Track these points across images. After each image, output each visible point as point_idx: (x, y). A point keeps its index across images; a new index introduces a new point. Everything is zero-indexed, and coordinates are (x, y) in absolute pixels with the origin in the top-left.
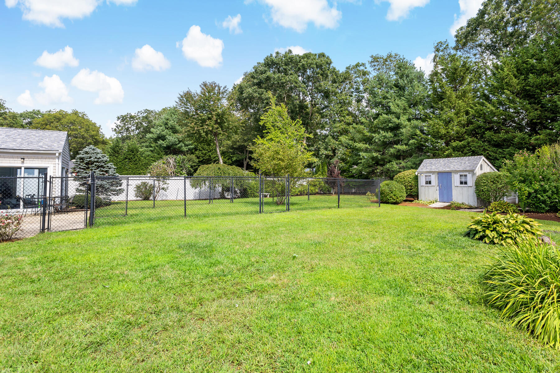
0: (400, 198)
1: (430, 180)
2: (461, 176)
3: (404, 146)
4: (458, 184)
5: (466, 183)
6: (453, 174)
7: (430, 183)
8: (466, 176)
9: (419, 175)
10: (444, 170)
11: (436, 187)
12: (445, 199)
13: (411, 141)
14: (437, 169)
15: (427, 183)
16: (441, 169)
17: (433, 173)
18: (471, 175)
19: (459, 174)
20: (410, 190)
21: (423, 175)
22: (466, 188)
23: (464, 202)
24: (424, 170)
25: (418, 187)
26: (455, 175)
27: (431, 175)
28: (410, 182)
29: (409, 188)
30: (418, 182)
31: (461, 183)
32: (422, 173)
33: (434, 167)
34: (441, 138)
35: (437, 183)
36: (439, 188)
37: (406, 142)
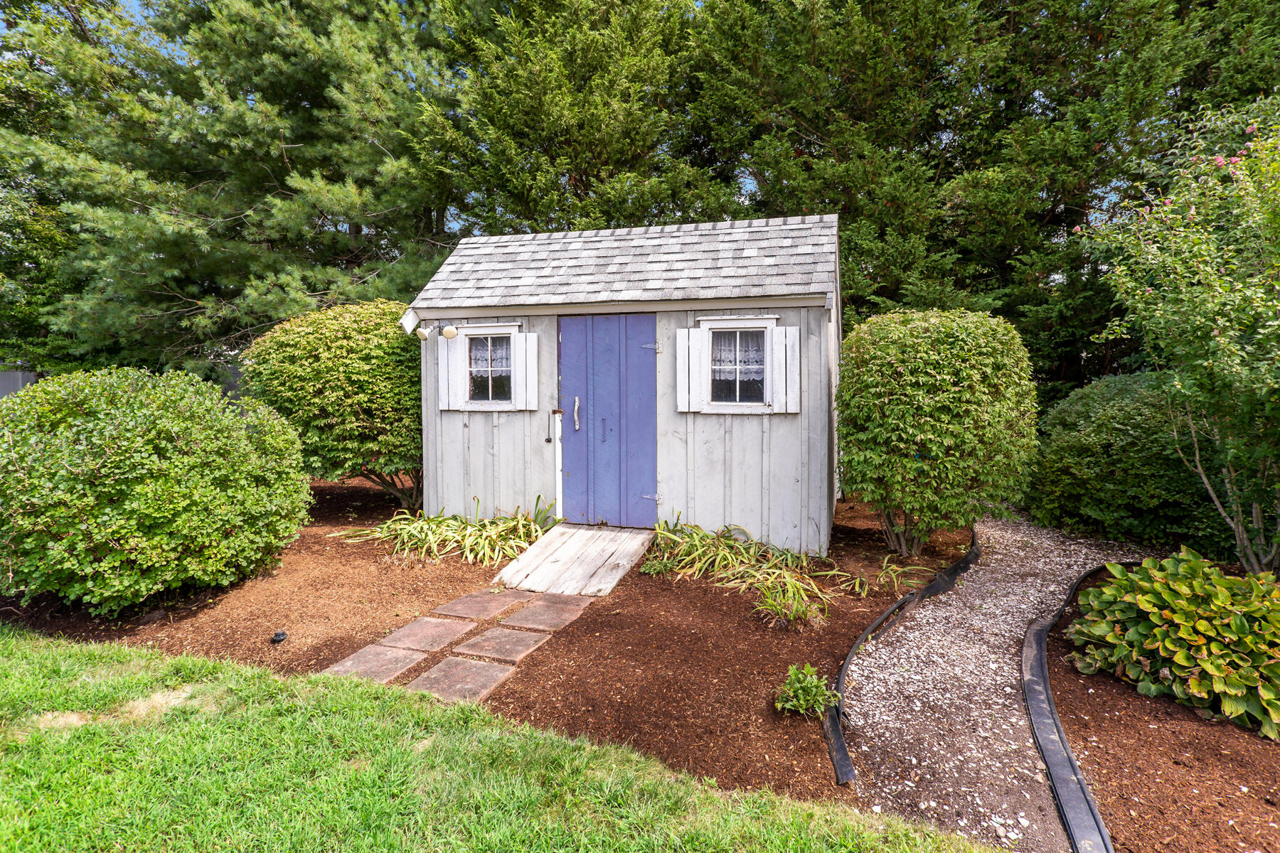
0: (226, 549)
1: (500, 369)
2: (720, 337)
3: (351, 188)
4: (699, 395)
5: (753, 390)
6: (663, 328)
7: (502, 388)
8: (755, 339)
9: (425, 332)
10: (604, 296)
11: (541, 418)
12: (607, 504)
13: (391, 166)
14: (551, 288)
15: (479, 388)
16: (582, 291)
17: (526, 315)
18: (793, 331)
19: (708, 325)
20: (363, 438)
21: (460, 335)
22: (752, 427)
23: (736, 520)
24: (465, 296)
25: (418, 419)
26: (682, 333)
27: (511, 330)
28: (361, 387)
29: (352, 424)
30: (416, 382)
31: (722, 390)
32: (442, 319)
33: (529, 278)
34: (550, 147)
35: (551, 388)
36: (568, 424)
37: (361, 172)
